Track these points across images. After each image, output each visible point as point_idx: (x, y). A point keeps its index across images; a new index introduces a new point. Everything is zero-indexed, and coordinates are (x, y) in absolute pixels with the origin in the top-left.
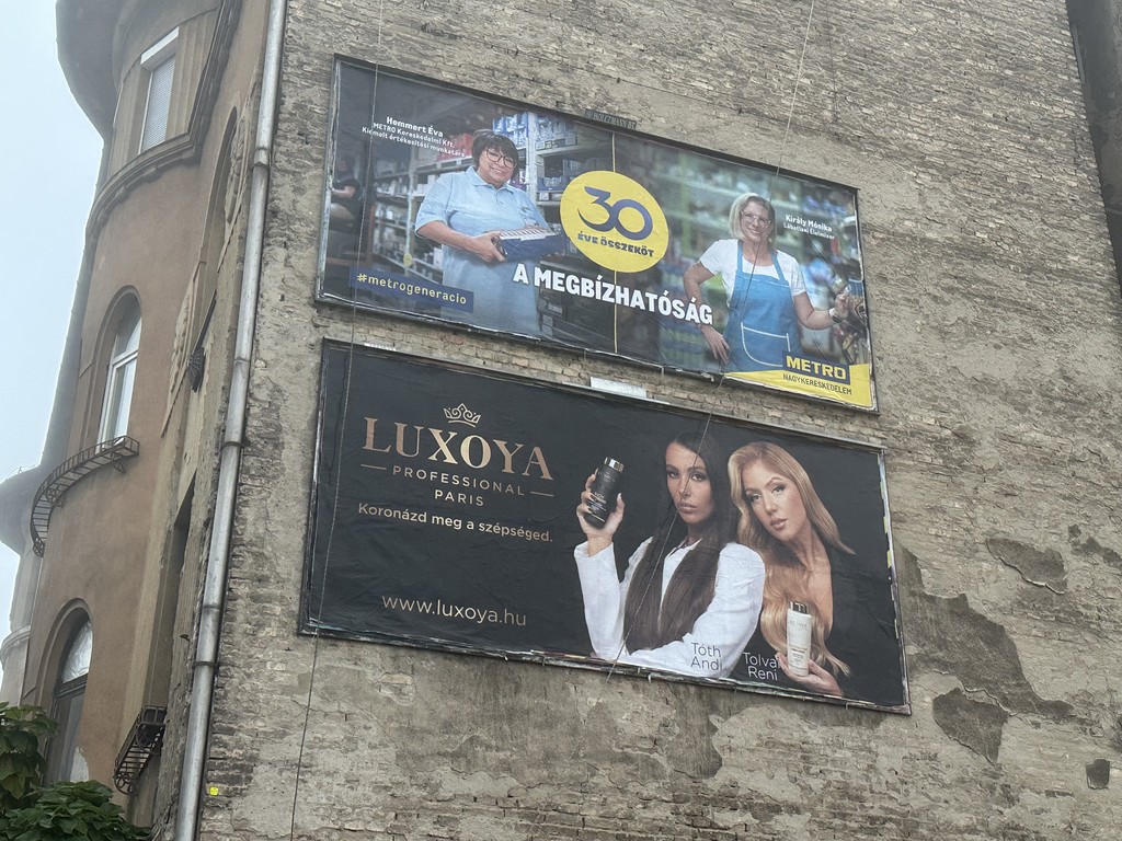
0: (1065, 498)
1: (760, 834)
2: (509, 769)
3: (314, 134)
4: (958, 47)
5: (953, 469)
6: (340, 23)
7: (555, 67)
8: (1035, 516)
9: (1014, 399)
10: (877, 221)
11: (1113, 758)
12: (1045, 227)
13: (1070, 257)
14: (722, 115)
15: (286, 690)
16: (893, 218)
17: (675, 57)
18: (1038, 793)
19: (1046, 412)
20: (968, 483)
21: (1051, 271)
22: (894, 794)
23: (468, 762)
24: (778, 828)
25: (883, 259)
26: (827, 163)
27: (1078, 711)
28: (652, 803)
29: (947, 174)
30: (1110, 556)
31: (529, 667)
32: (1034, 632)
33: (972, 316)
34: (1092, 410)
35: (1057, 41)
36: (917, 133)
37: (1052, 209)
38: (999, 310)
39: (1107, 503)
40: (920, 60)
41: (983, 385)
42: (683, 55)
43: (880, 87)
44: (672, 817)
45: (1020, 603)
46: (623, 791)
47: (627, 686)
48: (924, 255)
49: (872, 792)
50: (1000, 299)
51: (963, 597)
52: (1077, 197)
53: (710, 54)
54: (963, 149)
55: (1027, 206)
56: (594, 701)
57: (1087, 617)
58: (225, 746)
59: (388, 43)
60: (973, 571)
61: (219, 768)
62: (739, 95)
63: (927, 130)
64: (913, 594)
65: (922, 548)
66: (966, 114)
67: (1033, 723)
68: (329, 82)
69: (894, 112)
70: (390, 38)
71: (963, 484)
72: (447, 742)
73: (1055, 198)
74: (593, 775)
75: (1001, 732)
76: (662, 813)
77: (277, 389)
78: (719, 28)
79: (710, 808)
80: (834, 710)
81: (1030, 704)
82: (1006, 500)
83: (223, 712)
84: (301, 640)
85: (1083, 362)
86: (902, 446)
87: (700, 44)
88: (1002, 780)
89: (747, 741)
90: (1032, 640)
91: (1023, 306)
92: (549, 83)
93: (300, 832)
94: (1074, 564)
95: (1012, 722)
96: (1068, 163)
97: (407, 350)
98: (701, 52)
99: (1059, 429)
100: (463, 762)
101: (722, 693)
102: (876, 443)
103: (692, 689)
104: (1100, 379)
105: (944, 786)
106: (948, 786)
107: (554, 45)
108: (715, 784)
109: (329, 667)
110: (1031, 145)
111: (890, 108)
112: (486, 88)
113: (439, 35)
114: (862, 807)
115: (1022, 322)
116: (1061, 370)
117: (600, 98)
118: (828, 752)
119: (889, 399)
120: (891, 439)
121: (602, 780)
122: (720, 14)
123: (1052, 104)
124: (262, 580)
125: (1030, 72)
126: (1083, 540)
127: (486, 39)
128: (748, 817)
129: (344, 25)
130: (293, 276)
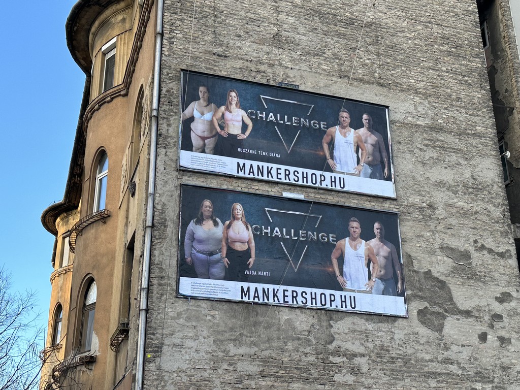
0: (472, 228)
1: (349, 365)
2: (254, 344)
3: (174, 102)
4: (432, 40)
5: (427, 219)
6: (182, 55)
7: (266, 66)
8: (460, 236)
9: (452, 189)
10: (397, 119)
11: (489, 331)
12: (467, 116)
13: (477, 128)
14: (333, 79)
15: (173, 318)
16: (404, 117)
17: (314, 56)
18: (458, 346)
19: (465, 194)
20: (432, 225)
21: (469, 134)
22: (401, 348)
23: (240, 342)
24: (356, 362)
25: (399, 134)
26: (376, 95)
27: (476, 313)
28: (308, 355)
29: (426, 96)
30: (490, 251)
31: (261, 306)
32: (458, 283)
33: (435, 155)
34: (485, 192)
35: (474, 34)
36: (414, 79)
37: (470, 108)
38: (447, 153)
39: (489, 229)
40: (416, 48)
41: (440, 184)
42: (317, 55)
43: (399, 61)
44: (316, 360)
45: (452, 272)
46: (297, 351)
47: (298, 311)
48: (416, 132)
49: (392, 348)
50: (447, 148)
51: (430, 271)
52: (481, 102)
53: (328, 53)
54: (434, 85)
55: (460, 107)
56: (286, 318)
57: (480, 276)
58: (152, 339)
59: (201, 62)
60: (434, 260)
61: (151, 347)
62: (341, 70)
63: (418, 78)
64: (410, 270)
65: (414, 252)
66: (435, 70)
67: (457, 319)
68: (179, 80)
69: (404, 72)
70: (201, 60)
71: (430, 225)
72: (231, 335)
73: (472, 103)
74: (286, 346)
75: (444, 323)
76: (312, 358)
77: (164, 205)
78: (332, 42)
79: (331, 356)
80: (378, 317)
81: (456, 311)
82: (448, 231)
83: (150, 327)
84: (177, 300)
85: (482, 171)
86: (406, 211)
87: (324, 50)
88: (444, 341)
89: (344, 330)
90: (457, 286)
91: (457, 150)
92: (264, 72)
93: (180, 370)
94: (475, 255)
95: (448, 319)
96: (478, 87)
97: (212, 186)
98: (324, 53)
99: (470, 200)
100: (238, 342)
101: (334, 312)
102: (395, 211)
103: (323, 312)
104: (488, 178)
105: (421, 344)
106: (423, 344)
107: (265, 56)
108: (331, 347)
109: (188, 309)
110: (462, 81)
111: (403, 70)
112: (239, 77)
113: (220, 56)
114: (389, 353)
115: (456, 157)
116: (473, 176)
117: (284, 76)
118: (376, 333)
119: (401, 192)
120: (402, 209)
121: (290, 346)
122: (332, 36)
123: (471, 62)
124: (162, 278)
125: (463, 48)
126: (479, 245)
127: (239, 56)
128: (345, 359)
129: (184, 56)
130: (168, 160)
